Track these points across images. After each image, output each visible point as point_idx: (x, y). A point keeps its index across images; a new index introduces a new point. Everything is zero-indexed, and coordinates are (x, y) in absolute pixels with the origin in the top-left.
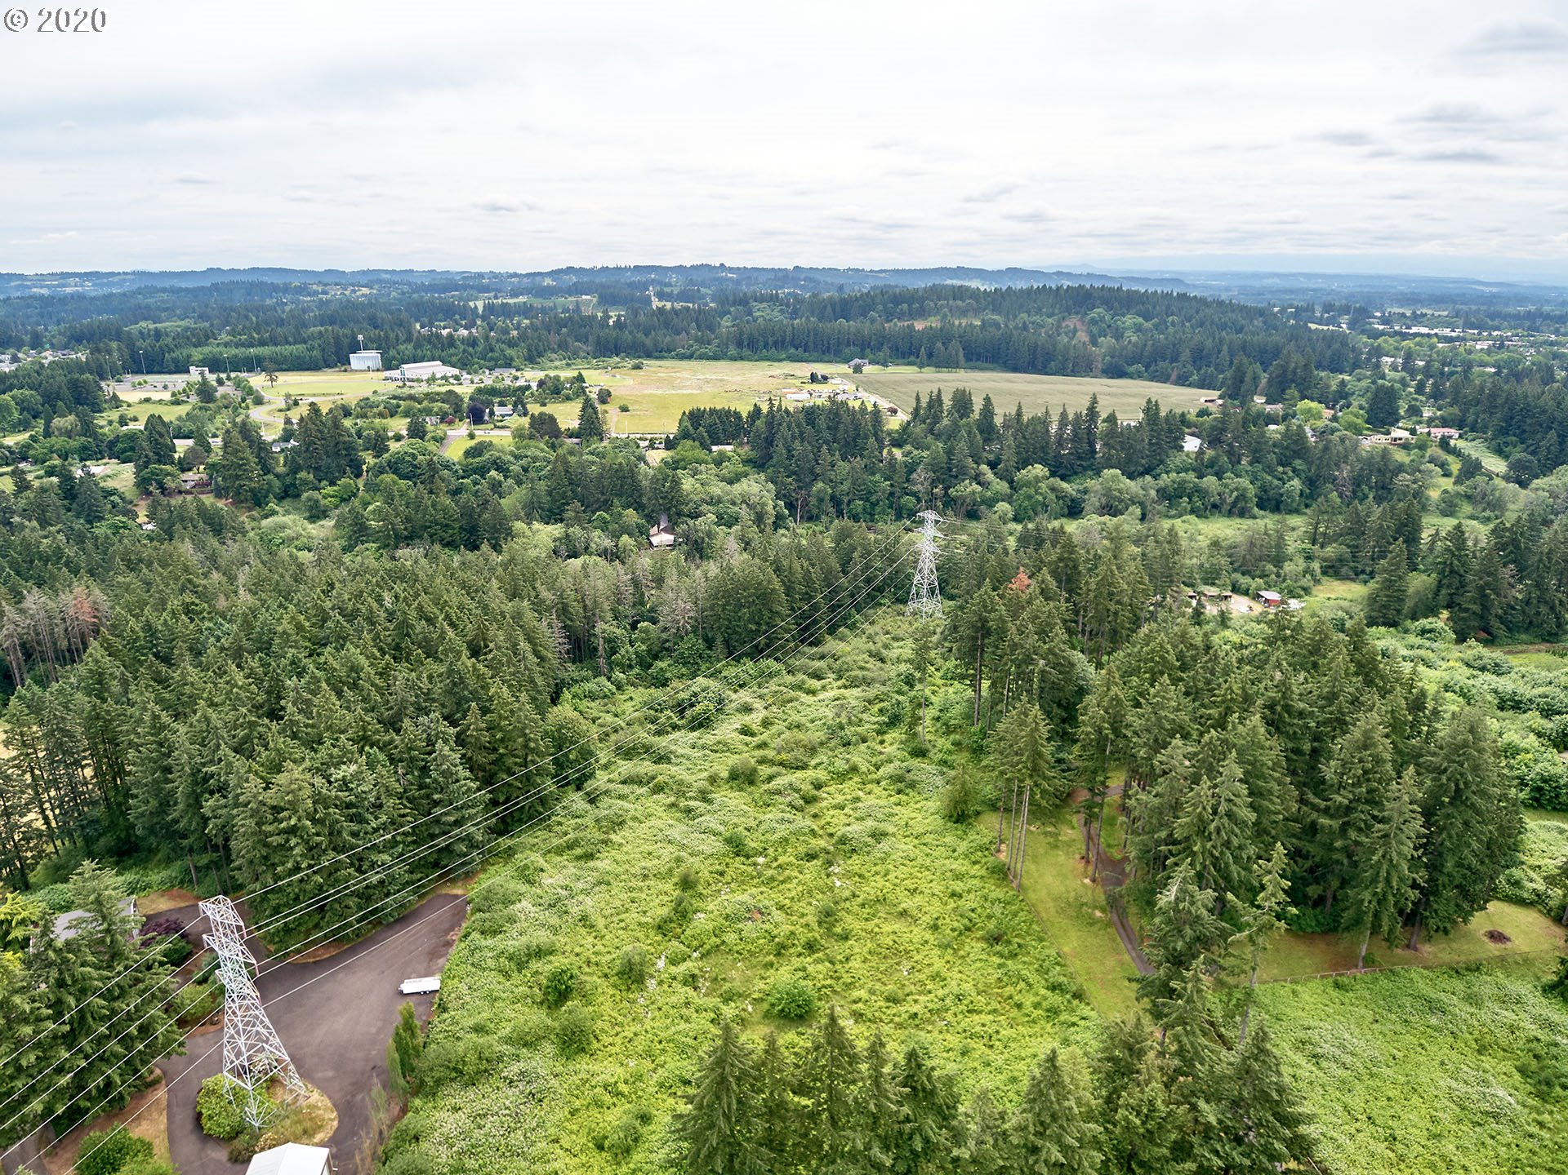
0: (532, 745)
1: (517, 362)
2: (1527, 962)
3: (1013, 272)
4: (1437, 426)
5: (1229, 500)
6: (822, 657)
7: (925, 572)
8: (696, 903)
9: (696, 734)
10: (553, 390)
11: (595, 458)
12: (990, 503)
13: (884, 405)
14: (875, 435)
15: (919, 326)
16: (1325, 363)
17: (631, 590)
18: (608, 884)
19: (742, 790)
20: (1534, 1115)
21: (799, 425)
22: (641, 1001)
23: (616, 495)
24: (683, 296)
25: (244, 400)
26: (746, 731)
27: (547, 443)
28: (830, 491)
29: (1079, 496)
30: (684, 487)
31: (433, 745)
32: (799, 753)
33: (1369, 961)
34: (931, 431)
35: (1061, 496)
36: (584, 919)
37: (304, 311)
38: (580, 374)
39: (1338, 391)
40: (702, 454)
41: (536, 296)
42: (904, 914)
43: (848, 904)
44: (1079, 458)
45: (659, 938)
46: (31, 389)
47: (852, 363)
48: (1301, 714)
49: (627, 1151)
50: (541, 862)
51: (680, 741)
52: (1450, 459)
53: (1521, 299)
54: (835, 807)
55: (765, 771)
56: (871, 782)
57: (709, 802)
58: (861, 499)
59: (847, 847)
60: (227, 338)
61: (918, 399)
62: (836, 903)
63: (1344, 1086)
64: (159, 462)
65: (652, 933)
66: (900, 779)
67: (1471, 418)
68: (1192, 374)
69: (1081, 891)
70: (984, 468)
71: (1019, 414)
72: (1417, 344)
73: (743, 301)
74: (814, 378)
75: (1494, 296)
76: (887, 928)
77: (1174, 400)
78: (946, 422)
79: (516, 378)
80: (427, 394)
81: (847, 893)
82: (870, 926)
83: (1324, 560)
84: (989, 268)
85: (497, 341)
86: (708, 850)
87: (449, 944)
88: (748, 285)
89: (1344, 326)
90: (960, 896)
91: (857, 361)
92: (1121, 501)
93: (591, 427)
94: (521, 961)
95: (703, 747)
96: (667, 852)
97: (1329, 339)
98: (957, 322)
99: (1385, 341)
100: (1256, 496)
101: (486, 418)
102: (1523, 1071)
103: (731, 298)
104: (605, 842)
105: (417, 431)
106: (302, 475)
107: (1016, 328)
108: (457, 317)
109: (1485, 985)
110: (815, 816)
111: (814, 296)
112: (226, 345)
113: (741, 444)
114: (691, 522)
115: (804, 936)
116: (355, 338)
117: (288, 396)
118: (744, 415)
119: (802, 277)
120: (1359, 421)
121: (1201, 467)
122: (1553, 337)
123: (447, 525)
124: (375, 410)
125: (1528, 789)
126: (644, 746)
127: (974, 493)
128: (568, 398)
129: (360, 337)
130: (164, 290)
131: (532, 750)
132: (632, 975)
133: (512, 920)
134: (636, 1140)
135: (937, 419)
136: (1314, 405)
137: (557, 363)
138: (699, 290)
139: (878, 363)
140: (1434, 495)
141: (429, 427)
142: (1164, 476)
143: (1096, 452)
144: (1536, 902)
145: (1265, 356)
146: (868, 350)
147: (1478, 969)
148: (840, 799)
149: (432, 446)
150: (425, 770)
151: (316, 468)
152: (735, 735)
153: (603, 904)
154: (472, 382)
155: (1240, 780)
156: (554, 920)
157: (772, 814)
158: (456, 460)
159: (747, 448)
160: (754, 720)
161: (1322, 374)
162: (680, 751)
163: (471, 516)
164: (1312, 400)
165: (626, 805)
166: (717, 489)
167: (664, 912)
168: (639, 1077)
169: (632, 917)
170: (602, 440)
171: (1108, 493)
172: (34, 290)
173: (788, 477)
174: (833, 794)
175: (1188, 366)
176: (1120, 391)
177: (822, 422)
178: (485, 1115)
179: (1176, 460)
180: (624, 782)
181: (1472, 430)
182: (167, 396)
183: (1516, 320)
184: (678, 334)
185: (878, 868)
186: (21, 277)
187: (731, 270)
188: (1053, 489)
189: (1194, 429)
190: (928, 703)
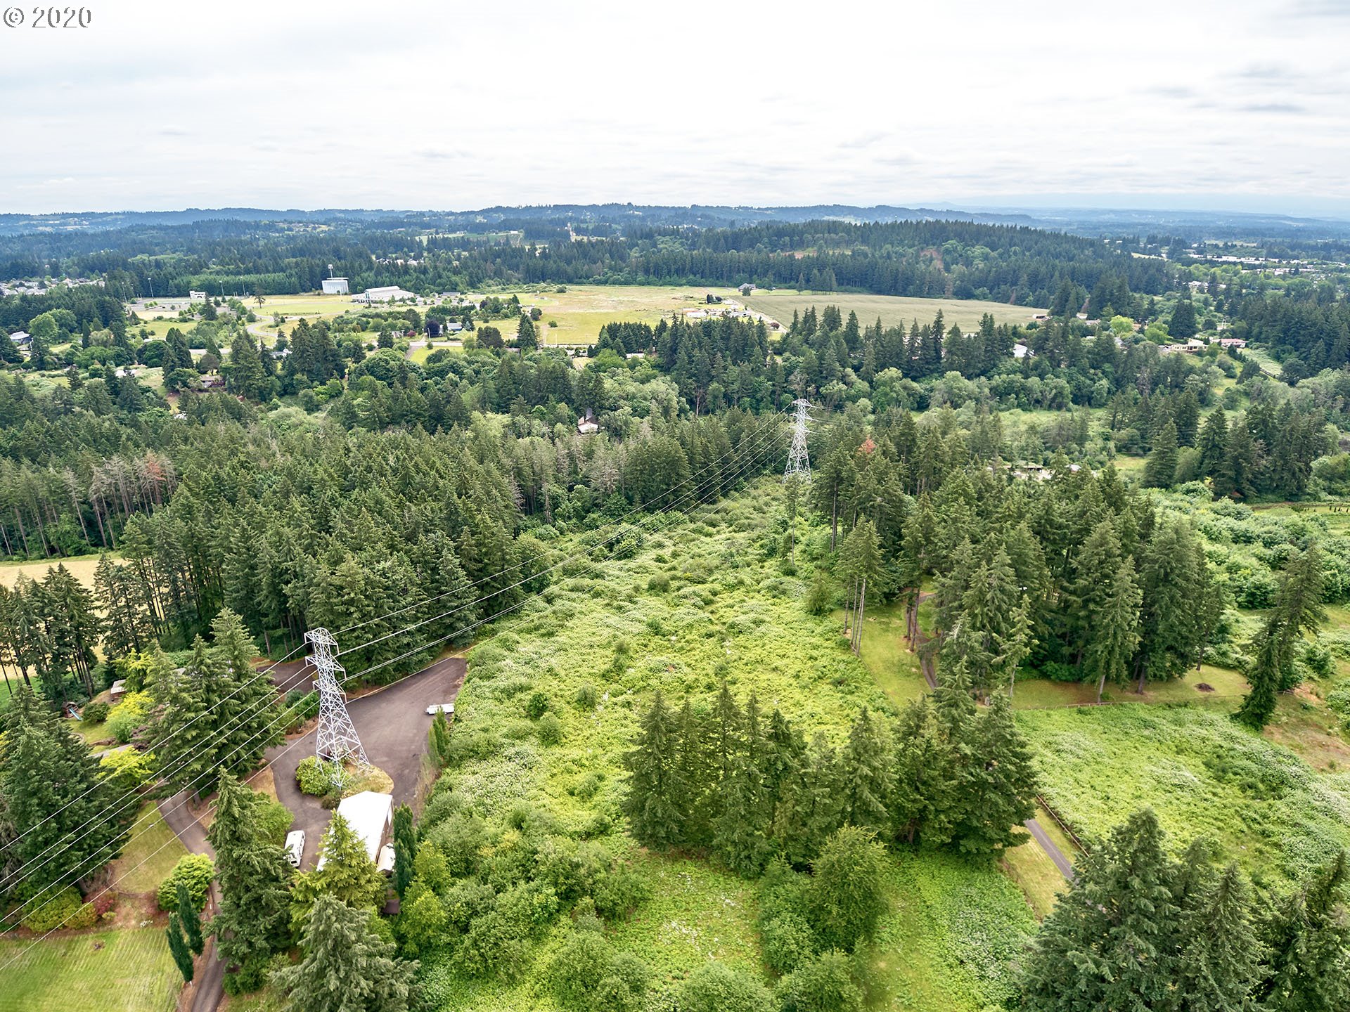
0: (508, 557)
1: (461, 287)
2: (1224, 703)
3: (882, 209)
4: (1227, 337)
5: (1050, 397)
6: (717, 512)
7: (798, 449)
8: (628, 663)
9: (623, 562)
10: (494, 309)
11: (532, 363)
12: (854, 399)
13: (768, 320)
14: (760, 343)
15: (799, 255)
16: (1141, 286)
17: (567, 461)
18: (566, 650)
19: (658, 595)
20: (1210, 788)
21: (697, 336)
22: (594, 717)
23: (551, 392)
24: (596, 232)
25: (239, 318)
26: (660, 560)
27: (492, 352)
28: (723, 389)
29: (926, 393)
30: (605, 386)
31: (440, 553)
32: (700, 572)
33: (1105, 698)
34: (806, 341)
35: (911, 393)
36: (550, 670)
37: (277, 244)
38: (515, 297)
39: (1148, 309)
40: (619, 360)
41: (471, 231)
42: (775, 669)
43: (736, 664)
44: (928, 363)
45: (604, 682)
46: (66, 308)
47: (742, 287)
48: (1060, 527)
49: (590, 795)
50: (516, 637)
51: (611, 567)
52: (1236, 364)
53: (1322, 233)
54: (727, 606)
55: (674, 584)
56: (754, 591)
57: (635, 603)
58: (748, 396)
59: (736, 630)
60: (218, 268)
61: (796, 315)
62: (728, 663)
63: (1076, 768)
64: (182, 366)
65: (599, 679)
66: (775, 588)
67: (1256, 330)
68: (1029, 295)
69: (903, 656)
70: (849, 370)
71: (878, 327)
72: (1223, 271)
73: (649, 235)
74: (709, 299)
75: (1299, 230)
76: (763, 677)
77: (1010, 317)
78: (818, 333)
79: (462, 300)
80: (390, 314)
81: (735, 657)
82: (751, 676)
83: (1119, 440)
84: (861, 206)
85: (444, 270)
86: (636, 631)
87: (457, 686)
88: (652, 222)
89: (1164, 255)
90: (816, 659)
91: (746, 285)
92: (960, 397)
93: (527, 339)
94: (509, 693)
95: (629, 570)
96: (607, 633)
97: (1146, 266)
98: (831, 253)
99: (1197, 268)
100: (1071, 393)
101: (441, 332)
102: (1208, 765)
103: (638, 233)
104: (562, 626)
105: (385, 342)
106: (298, 376)
107: (881, 257)
108: (406, 249)
109: (1187, 714)
110: (712, 612)
111: (710, 230)
112: (218, 273)
113: (650, 353)
114: (611, 413)
115: (704, 681)
116: (325, 266)
117: (276, 315)
118: (653, 329)
119: (699, 214)
120: (1161, 333)
121: (1027, 369)
122: (1343, 265)
123: (419, 414)
124: (350, 326)
125: (1244, 595)
126: (584, 568)
127: (840, 390)
128: (506, 316)
129: (330, 266)
130: (153, 228)
131: (507, 561)
132: (586, 702)
133: (500, 670)
134: (595, 789)
135: (811, 331)
136: (1124, 319)
137: (494, 288)
138: (610, 226)
139: (763, 287)
140: (1219, 392)
141: (395, 340)
142: (997, 377)
143: (941, 358)
144: (1238, 666)
145: (1089, 280)
146: (755, 277)
147: (1186, 706)
148: (731, 601)
149: (399, 354)
150: (435, 570)
151: (308, 371)
152: (652, 562)
153: (563, 662)
154: (426, 304)
155: (1009, 565)
156: (530, 671)
157: (682, 610)
158: (421, 365)
159: (655, 356)
160: (666, 553)
161: (1137, 295)
162: (611, 572)
163: (437, 407)
164: (1124, 315)
165: (574, 604)
166: (632, 388)
167: (606, 667)
168: (596, 757)
169: (584, 670)
170: (536, 349)
171: (950, 391)
172: (40, 228)
173: (689, 378)
174: (725, 598)
175: (1025, 289)
176: (966, 309)
177: (717, 334)
178: (494, 776)
179: (1007, 364)
180: (572, 590)
181: (1257, 340)
182: (175, 315)
183: (1311, 250)
184: (595, 263)
185: (757, 642)
186: (28, 217)
187: (637, 208)
188: (905, 388)
189: (1023, 339)
190: (796, 542)
